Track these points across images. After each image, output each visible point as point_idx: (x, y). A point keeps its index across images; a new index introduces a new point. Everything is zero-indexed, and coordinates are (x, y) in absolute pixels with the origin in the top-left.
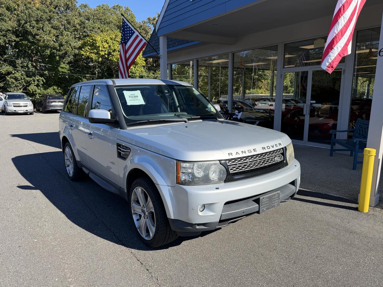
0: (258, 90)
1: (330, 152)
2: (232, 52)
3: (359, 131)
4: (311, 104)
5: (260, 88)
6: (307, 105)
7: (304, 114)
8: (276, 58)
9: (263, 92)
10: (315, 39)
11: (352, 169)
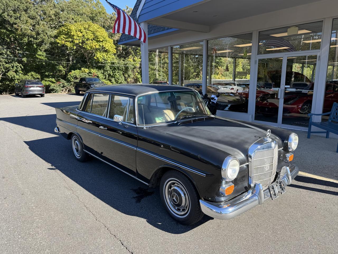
0: (216, 76)
1: (307, 134)
2: (206, 39)
3: (335, 114)
4: (286, 88)
5: (218, 74)
6: (281, 90)
7: (279, 98)
8: (250, 45)
9: (220, 77)
10: (289, 27)
11: (335, 152)
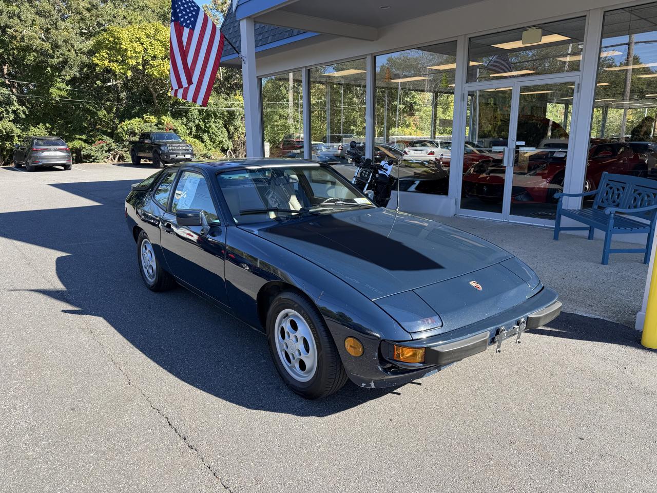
0: (405, 129)
1: (554, 232)
2: (372, 54)
3: (605, 195)
4: (518, 147)
5: (408, 126)
6: (509, 150)
7: (504, 165)
8: (453, 66)
9: (413, 132)
10: (525, 29)
11: (599, 263)
